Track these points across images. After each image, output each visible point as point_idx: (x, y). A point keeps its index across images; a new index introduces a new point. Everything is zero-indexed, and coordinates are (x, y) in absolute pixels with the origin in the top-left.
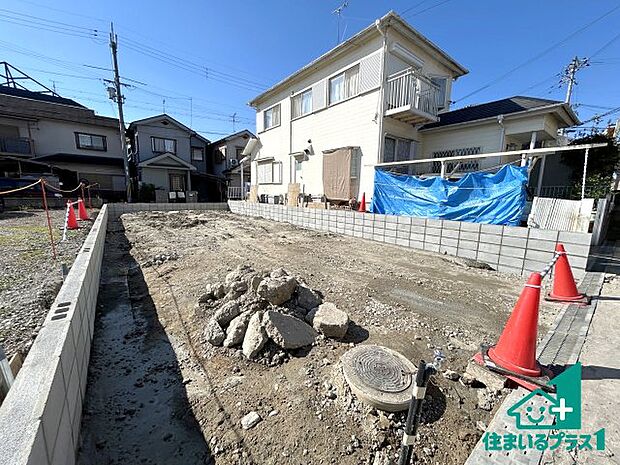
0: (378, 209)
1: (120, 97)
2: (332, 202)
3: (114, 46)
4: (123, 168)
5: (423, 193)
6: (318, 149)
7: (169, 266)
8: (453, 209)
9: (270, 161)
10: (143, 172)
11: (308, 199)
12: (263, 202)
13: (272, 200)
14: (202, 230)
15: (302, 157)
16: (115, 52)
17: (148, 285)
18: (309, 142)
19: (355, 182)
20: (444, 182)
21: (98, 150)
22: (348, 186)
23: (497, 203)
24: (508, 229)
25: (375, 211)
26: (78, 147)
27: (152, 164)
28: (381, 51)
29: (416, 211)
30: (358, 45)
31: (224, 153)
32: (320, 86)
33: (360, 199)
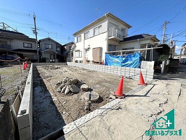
0: (106, 64)
1: (36, 33)
2: (95, 62)
3: (35, 19)
4: (37, 53)
5: (117, 60)
6: (91, 48)
7: (50, 78)
8: (124, 64)
9: (79, 51)
10: (42, 54)
11: (88, 61)
12: (77, 62)
13: (79, 62)
14: (59, 70)
15: (87, 50)
16: (35, 20)
17: (45, 82)
18: (89, 46)
19: (101, 57)
20: (122, 57)
21: (29, 48)
22: (99, 58)
23: (134, 62)
24: (136, 69)
25: (105, 65)
26: (24, 47)
27: (45, 52)
28: (107, 22)
29: (116, 65)
30: (101, 20)
31: (66, 48)
32: (91, 31)
33: (102, 62)
